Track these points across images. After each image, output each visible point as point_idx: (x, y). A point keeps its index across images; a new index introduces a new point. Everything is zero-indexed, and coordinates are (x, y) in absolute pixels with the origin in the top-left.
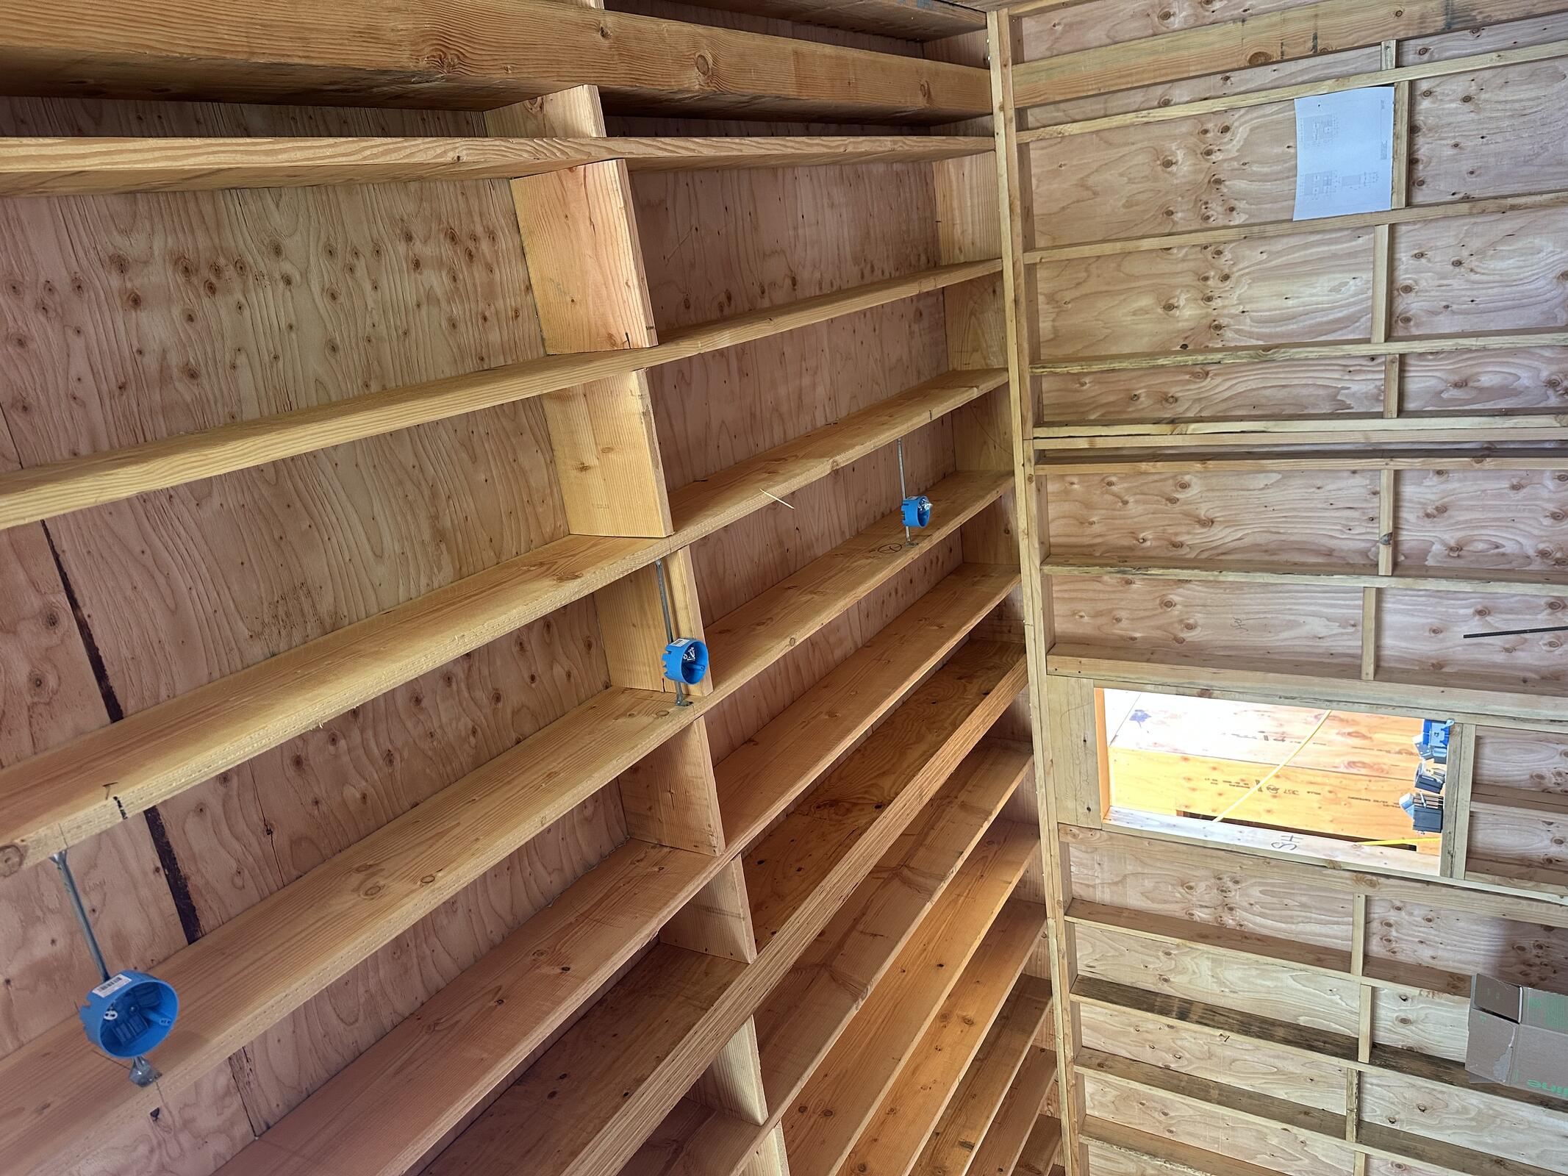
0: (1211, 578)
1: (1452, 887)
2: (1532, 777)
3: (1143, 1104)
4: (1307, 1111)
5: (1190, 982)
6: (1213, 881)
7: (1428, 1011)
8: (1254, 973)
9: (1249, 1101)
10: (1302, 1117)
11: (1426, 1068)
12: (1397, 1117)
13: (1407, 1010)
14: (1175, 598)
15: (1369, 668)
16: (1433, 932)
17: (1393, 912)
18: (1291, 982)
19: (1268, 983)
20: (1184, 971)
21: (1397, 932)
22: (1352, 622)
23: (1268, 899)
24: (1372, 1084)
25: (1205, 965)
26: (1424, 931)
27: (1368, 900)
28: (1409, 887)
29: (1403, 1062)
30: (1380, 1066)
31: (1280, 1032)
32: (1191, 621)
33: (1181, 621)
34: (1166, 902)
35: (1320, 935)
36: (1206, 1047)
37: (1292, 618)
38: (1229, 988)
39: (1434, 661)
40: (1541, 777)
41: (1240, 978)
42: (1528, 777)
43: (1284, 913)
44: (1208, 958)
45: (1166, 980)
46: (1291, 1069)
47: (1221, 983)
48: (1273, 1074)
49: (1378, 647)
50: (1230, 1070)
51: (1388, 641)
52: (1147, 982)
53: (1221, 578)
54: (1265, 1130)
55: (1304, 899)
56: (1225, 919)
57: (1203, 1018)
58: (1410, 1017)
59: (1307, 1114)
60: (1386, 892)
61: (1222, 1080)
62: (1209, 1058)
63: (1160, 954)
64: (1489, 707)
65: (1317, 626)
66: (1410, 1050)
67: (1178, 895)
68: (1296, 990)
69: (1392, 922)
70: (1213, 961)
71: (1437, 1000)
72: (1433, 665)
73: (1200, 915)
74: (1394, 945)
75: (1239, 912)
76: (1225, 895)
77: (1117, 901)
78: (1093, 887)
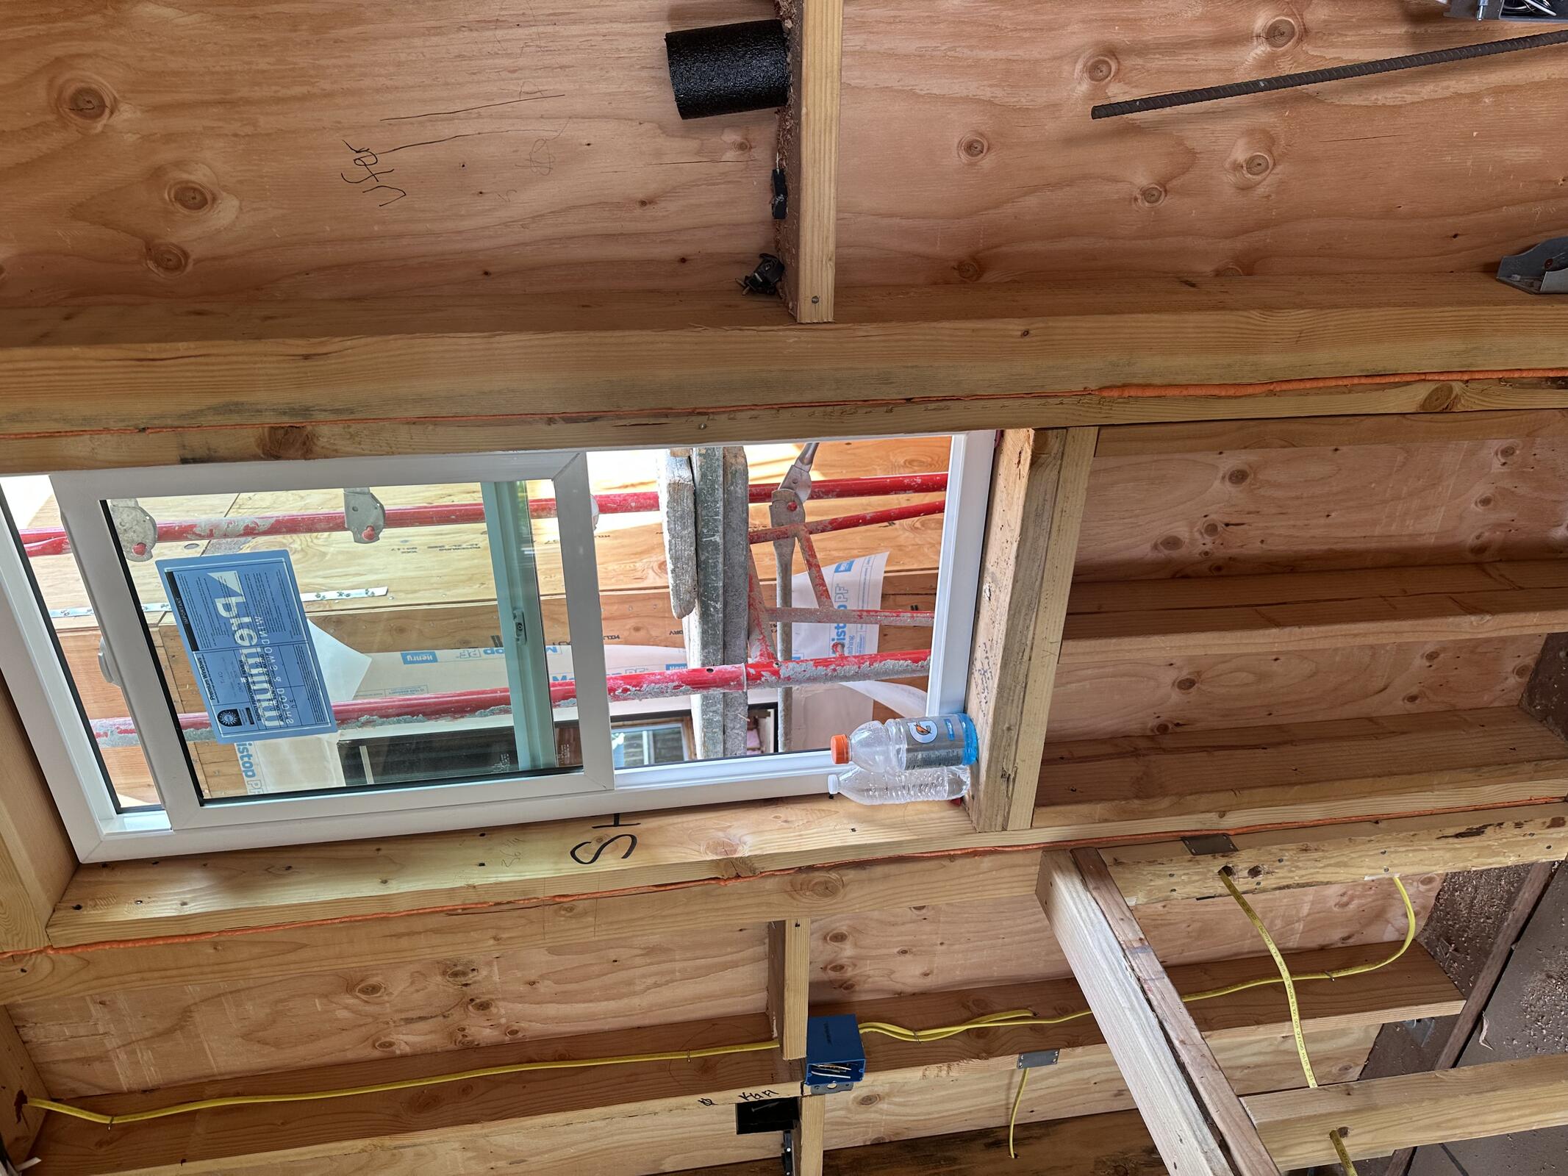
2: (1155, 547)
21: (856, 945)
23: (570, 961)
26: (910, 931)
32: (199, 175)
35: (696, 999)
40: (1174, 544)
42: (1148, 547)
43: (608, 979)
55: (657, 939)
66: (877, 1142)
67: (342, 1013)
69: (844, 929)
72: (961, 267)
73: (405, 1038)
74: (849, 973)
75: (504, 1011)
76: (462, 980)
77: (180, 1070)
78: (103, 1058)
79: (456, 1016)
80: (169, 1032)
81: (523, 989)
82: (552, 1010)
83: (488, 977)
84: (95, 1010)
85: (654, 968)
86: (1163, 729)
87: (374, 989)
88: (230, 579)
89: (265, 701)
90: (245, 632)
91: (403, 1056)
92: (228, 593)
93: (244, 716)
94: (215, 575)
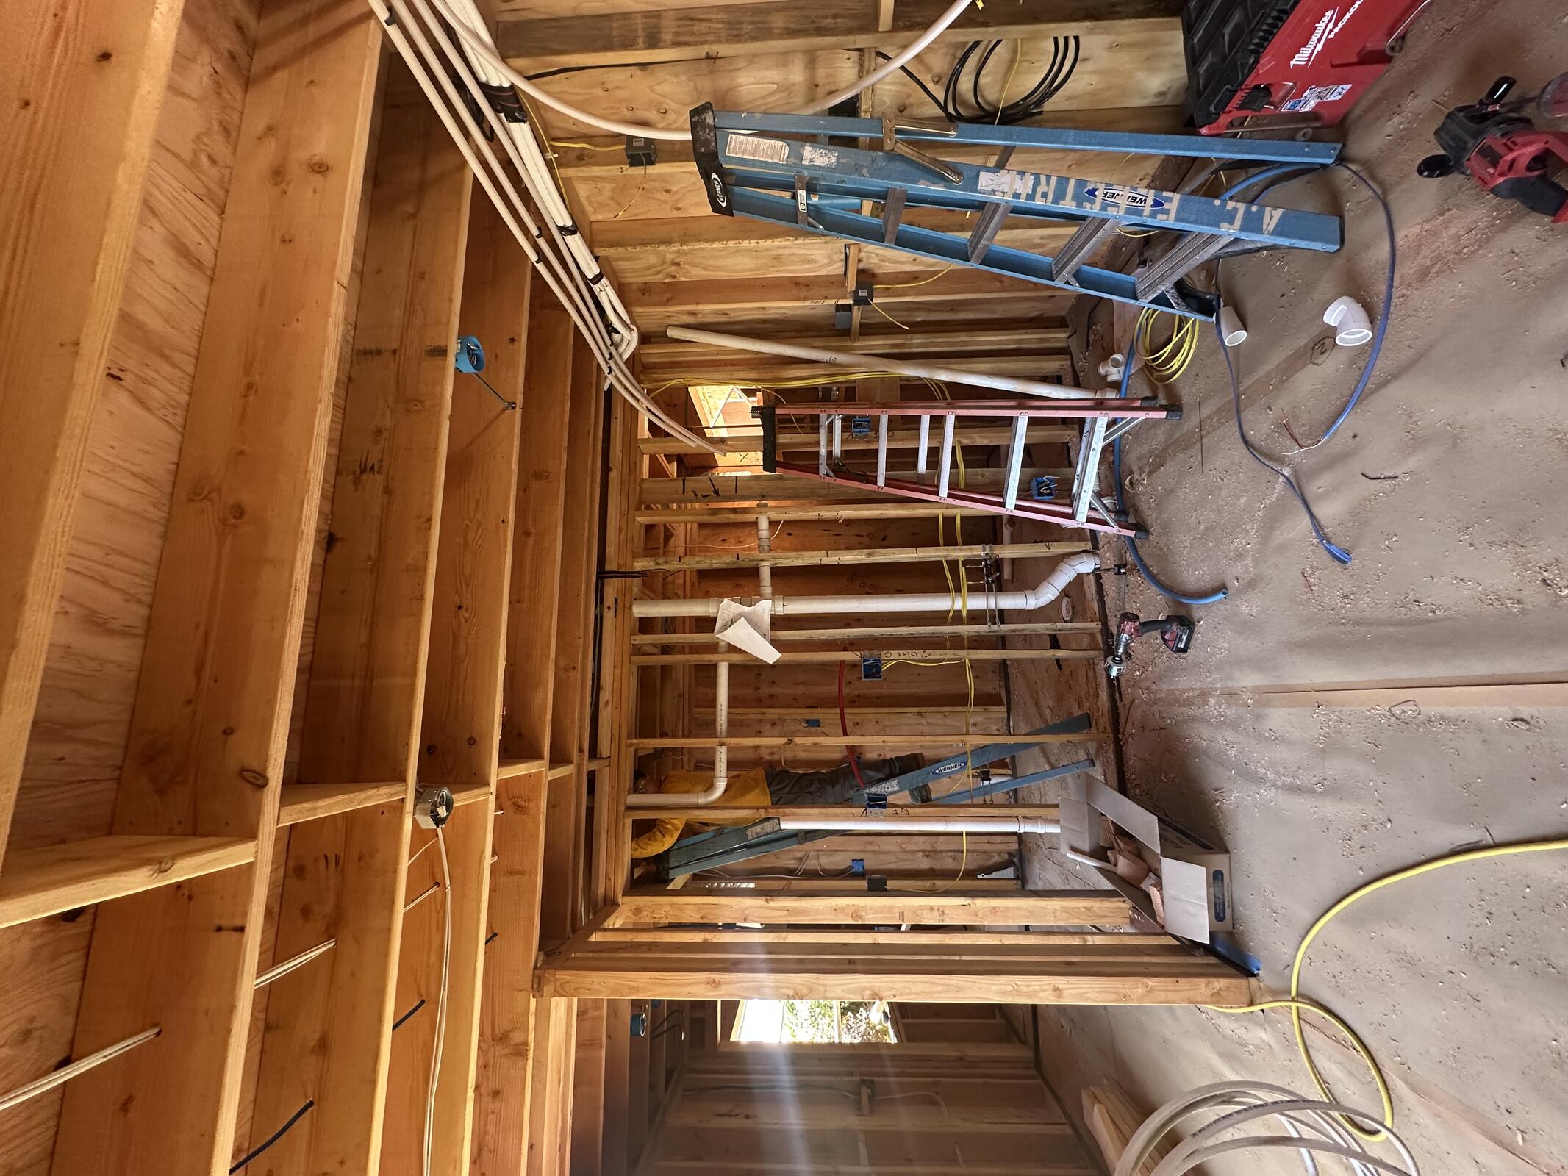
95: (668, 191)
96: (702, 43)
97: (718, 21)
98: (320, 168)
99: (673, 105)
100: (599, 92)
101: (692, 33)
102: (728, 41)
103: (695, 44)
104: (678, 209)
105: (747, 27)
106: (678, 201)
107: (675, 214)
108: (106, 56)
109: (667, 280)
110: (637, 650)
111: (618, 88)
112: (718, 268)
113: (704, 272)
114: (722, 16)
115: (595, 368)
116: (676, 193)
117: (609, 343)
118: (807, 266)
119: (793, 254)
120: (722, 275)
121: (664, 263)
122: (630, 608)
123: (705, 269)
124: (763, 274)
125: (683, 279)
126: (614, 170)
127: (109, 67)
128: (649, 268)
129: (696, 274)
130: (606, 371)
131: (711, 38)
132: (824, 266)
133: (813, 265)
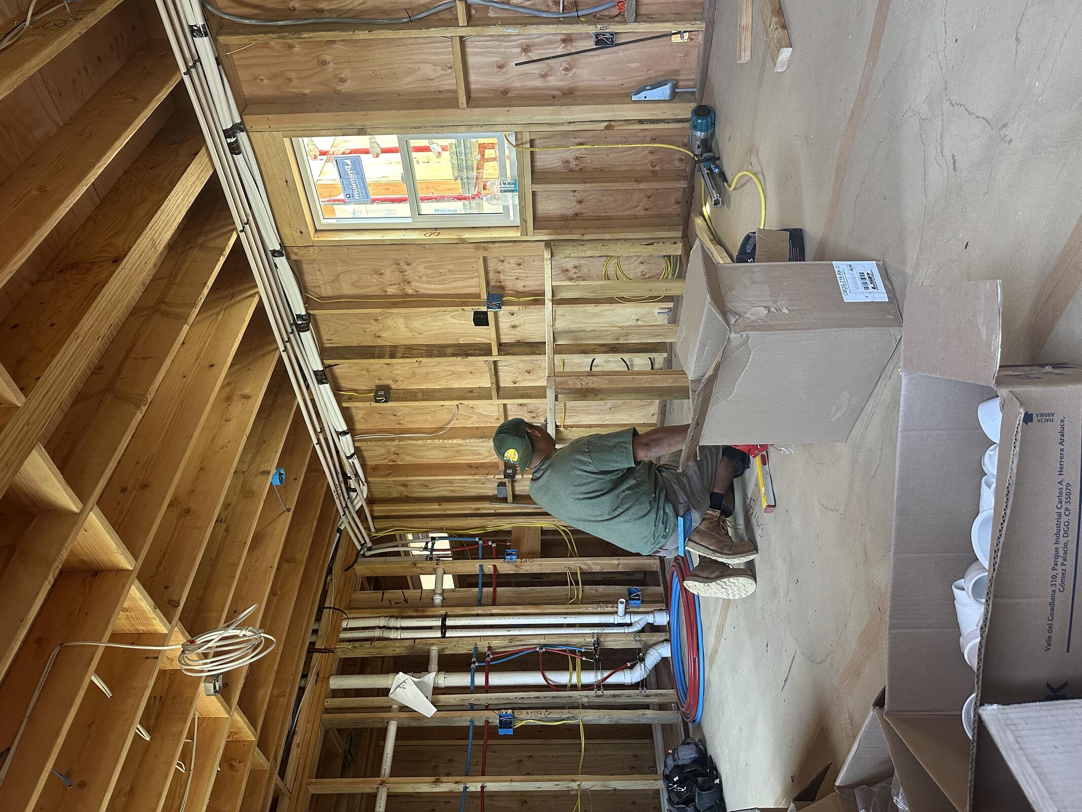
0: (348, 38)
1: (528, 241)
2: (563, 163)
3: (381, 414)
4: (471, 391)
5: (394, 334)
6: (394, 266)
7: (525, 318)
8: (430, 319)
9: (440, 394)
10: (469, 394)
11: (528, 350)
12: (517, 380)
13: (515, 320)
14: (328, 58)
15: (463, 99)
16: (522, 271)
17: (500, 264)
18: (451, 320)
19: (439, 323)
20: (389, 328)
21: (504, 275)
22: (449, 65)
23: (429, 271)
24: (502, 366)
25: (400, 322)
26: (518, 272)
27: (485, 259)
28: (505, 247)
29: (515, 350)
30: (503, 355)
31: (450, 351)
32: (343, 76)
33: (335, 76)
34: (369, 287)
35: (463, 287)
36: (411, 371)
37: (410, 66)
38: (417, 332)
39: (502, 89)
40: (568, 162)
41: (422, 325)
42: (561, 163)
43: (440, 278)
44: (401, 317)
45: (379, 337)
46: (460, 370)
47: (411, 330)
48: (450, 375)
49: (467, 83)
50: (427, 379)
51: (472, 78)
52: (368, 341)
53: (355, 37)
54: (451, 407)
55: (450, 267)
56: (406, 290)
57: (405, 354)
58: (517, 323)
59: (471, 392)
60: (494, 253)
61: (423, 387)
62: (414, 376)
63: (372, 321)
64: (535, 118)
65: (428, 70)
66: (519, 342)
67: (375, 280)
68: (454, 323)
69: (500, 270)
70: (405, 317)
71: (527, 310)
72: (502, 92)
73: (391, 290)
74: (503, 284)
75: (414, 284)
76: (403, 274)
77: (336, 293)
78: (319, 286)
79: (402, 284)
80: (333, 281)
81: (418, 278)
82: (426, 286)
83: (410, 273)
84: (317, 272)
85: (451, 276)
86: (576, 215)
87: (382, 274)
88: (348, 162)
89: (356, 192)
90: (351, 175)
91: (390, 295)
92: (348, 165)
93: (351, 196)
94: (346, 161)
95: (395, 415)
96: (416, 357)
97: (423, 350)
98: (247, 397)
99: (401, 378)
100: (365, 372)
101: (411, 354)
102: (426, 357)
103: (412, 358)
104: (400, 424)
105: (435, 352)
106: (400, 420)
107: (398, 426)
108: (212, 366)
109: (390, 463)
110: (327, 711)
111: (374, 371)
112: (422, 457)
113: (414, 459)
114: (425, 348)
115: (335, 510)
116: (399, 416)
117: (346, 497)
118: (476, 457)
119: (467, 450)
120: (425, 461)
121: (389, 453)
122: (328, 679)
123: (414, 457)
124: (450, 461)
125: (400, 463)
126: (367, 404)
127: (212, 369)
128: (379, 456)
129: (409, 460)
130: (342, 513)
131: (419, 356)
132: (487, 457)
133: (480, 456)
